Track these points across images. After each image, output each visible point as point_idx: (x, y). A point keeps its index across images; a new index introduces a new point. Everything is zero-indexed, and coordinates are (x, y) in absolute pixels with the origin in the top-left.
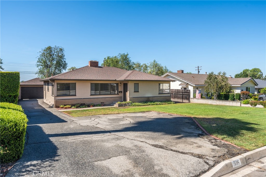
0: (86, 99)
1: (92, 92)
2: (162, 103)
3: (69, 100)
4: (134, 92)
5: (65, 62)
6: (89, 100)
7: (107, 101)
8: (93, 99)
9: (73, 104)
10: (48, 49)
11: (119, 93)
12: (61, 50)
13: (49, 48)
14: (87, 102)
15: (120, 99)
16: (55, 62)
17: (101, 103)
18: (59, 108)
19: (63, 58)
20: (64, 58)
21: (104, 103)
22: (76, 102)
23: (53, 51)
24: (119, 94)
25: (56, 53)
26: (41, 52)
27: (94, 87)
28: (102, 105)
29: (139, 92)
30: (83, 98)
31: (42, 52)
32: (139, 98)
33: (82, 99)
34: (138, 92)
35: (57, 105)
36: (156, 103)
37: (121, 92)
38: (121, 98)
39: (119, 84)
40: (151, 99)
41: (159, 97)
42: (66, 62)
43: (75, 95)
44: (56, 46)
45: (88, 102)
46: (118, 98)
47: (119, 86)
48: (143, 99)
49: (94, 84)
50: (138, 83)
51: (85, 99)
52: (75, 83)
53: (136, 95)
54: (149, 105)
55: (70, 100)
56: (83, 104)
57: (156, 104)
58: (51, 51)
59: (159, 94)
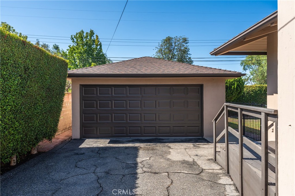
5: (190, 58)
20: (189, 53)
23: (173, 44)
25: (177, 47)
26: (157, 48)
42: (192, 59)
58: (171, 44)
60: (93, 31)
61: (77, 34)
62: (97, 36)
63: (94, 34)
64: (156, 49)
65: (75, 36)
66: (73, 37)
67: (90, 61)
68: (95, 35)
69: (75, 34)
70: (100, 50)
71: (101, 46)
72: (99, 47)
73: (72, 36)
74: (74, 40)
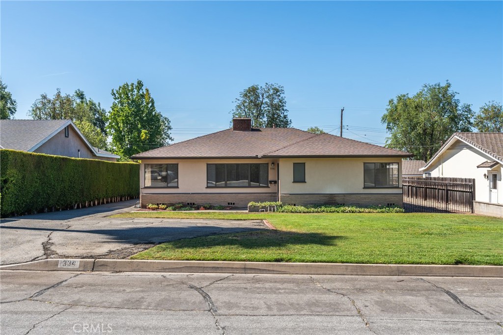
0: (197, 195)
1: (209, 183)
2: (362, 210)
3: (164, 195)
4: (293, 182)
5: (285, 117)
6: (203, 197)
7: (242, 201)
8: (211, 195)
9: (172, 202)
10: (249, 93)
11: (269, 185)
12: (277, 91)
13: (253, 90)
14: (197, 200)
15: (271, 196)
16: (265, 119)
17: (229, 204)
18: (146, 208)
19: (283, 109)
20: (285, 108)
21: (234, 204)
22: (177, 200)
23: (261, 96)
24: (269, 187)
25: (266, 100)
26: (239, 100)
27: (214, 172)
28: (229, 207)
29: (306, 182)
30: (191, 192)
31: (242, 99)
32: (307, 196)
33: (189, 195)
34: (304, 182)
35: (144, 204)
36: (342, 208)
37: (272, 181)
38: (273, 194)
39: (270, 166)
40: (339, 200)
41: (364, 196)
42: (289, 118)
43: (177, 187)
44: (267, 84)
45: (200, 200)
46: (267, 195)
47: (269, 169)
48: (318, 199)
49: (214, 166)
50: (304, 163)
51: (194, 195)
52: (178, 164)
53: (299, 188)
54: (324, 211)
55: (167, 195)
56: (191, 204)
57: (343, 212)
58: (257, 97)
59: (365, 188)
60: (141, 81)
61: (120, 88)
62: (147, 90)
63: (143, 85)
64: (236, 101)
65: (117, 91)
66: (115, 92)
67: (139, 126)
68: (144, 88)
69: (118, 89)
70: (152, 109)
71: (153, 104)
72: (150, 105)
73: (113, 90)
74: (115, 95)
